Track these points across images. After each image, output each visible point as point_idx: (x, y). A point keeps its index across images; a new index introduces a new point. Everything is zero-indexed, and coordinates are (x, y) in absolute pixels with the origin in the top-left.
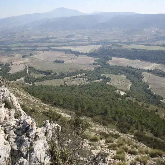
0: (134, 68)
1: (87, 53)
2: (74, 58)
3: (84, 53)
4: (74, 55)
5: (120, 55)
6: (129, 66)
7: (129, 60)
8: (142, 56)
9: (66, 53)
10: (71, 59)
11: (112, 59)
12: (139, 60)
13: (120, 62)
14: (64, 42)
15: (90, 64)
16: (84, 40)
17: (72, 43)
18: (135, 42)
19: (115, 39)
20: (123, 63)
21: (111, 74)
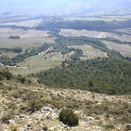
0: (88, 37)
1: (33, 27)
2: (25, 33)
3: (31, 27)
4: (21, 29)
5: (66, 27)
6: (83, 36)
7: (77, 31)
8: (86, 26)
9: (13, 29)
10: (23, 34)
11: (61, 31)
12: (86, 30)
13: (71, 33)
14: (5, 19)
15: (46, 37)
16: (22, 16)
17: (12, 19)
18: (69, 15)
19: (50, 14)
20: (74, 34)
21: (75, 45)
